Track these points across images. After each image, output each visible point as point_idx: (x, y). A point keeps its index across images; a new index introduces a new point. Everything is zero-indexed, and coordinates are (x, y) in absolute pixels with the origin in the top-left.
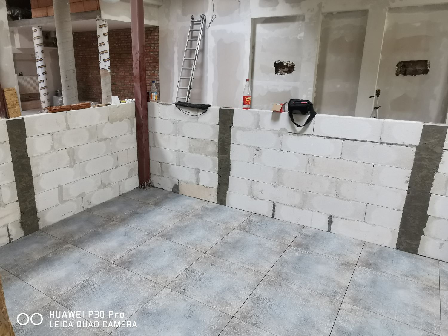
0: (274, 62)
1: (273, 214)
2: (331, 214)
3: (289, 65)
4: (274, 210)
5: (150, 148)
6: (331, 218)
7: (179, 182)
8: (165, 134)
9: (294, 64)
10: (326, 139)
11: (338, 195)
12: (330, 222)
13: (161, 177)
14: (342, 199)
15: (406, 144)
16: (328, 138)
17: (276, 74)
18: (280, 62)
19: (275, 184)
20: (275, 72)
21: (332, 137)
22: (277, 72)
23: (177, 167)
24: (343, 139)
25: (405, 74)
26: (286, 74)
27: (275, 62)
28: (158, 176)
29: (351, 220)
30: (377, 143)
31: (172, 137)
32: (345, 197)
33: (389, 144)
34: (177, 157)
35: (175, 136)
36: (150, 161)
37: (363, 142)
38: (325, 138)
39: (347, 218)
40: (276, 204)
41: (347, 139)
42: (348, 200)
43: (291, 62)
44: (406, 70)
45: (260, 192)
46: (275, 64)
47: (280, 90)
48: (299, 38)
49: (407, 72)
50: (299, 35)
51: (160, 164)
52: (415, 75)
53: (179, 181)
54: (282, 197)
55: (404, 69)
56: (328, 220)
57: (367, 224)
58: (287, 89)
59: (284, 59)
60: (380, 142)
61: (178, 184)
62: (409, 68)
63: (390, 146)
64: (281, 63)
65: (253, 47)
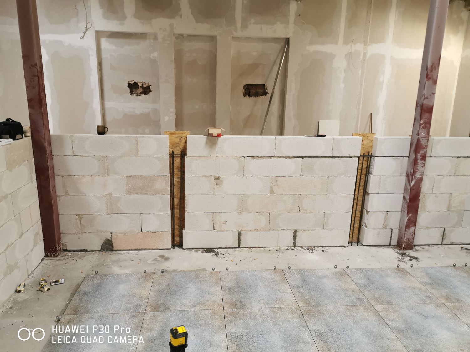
0: (127, 82)
1: (239, 244)
2: (295, 229)
3: (144, 86)
4: (239, 239)
5: (58, 198)
6: (295, 232)
7: (111, 236)
8: (84, 176)
9: (150, 85)
10: (288, 159)
11: (301, 210)
12: (295, 237)
13: (80, 235)
14: (304, 213)
15: (351, 155)
16: (290, 157)
17: (131, 95)
18: (134, 82)
19: (239, 212)
20: (130, 92)
21: (292, 156)
22: (132, 93)
23: (108, 216)
24: (303, 158)
25: (250, 96)
26: (143, 95)
27: (129, 82)
28: (75, 234)
29: (313, 230)
30: (330, 157)
31: (97, 178)
32: (307, 211)
33: (339, 157)
34: (107, 204)
35: (102, 176)
36: (60, 217)
37: (319, 158)
38: (286, 159)
39: (310, 229)
40: (242, 232)
41: (306, 157)
42: (309, 213)
43: (147, 83)
44: (250, 92)
45: (223, 223)
46: (129, 84)
47: (138, 112)
48: (152, 58)
49: (251, 94)
50: (152, 55)
51: (77, 217)
52: (258, 97)
53: (111, 233)
54: (247, 223)
55: (248, 91)
56: (293, 235)
57: (326, 230)
58: (146, 111)
59: (139, 80)
60: (333, 157)
61: (111, 237)
62: (252, 91)
63: (340, 159)
64: (136, 83)
65: (100, 64)
